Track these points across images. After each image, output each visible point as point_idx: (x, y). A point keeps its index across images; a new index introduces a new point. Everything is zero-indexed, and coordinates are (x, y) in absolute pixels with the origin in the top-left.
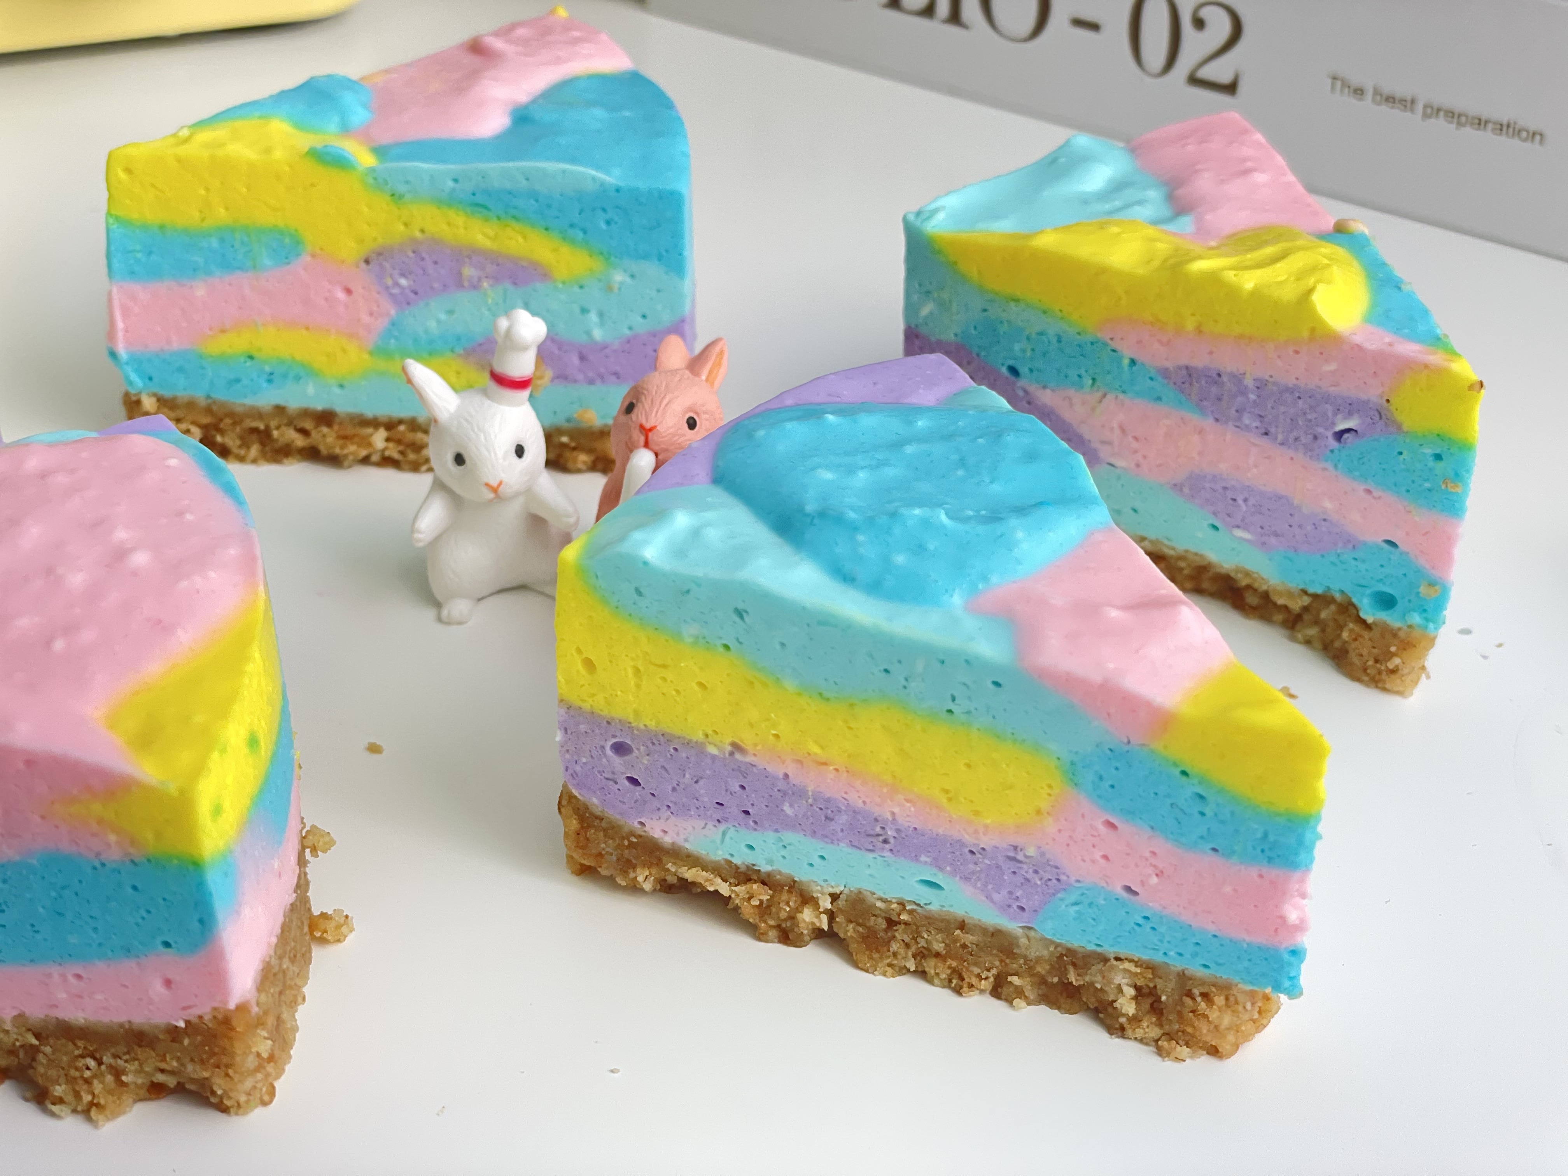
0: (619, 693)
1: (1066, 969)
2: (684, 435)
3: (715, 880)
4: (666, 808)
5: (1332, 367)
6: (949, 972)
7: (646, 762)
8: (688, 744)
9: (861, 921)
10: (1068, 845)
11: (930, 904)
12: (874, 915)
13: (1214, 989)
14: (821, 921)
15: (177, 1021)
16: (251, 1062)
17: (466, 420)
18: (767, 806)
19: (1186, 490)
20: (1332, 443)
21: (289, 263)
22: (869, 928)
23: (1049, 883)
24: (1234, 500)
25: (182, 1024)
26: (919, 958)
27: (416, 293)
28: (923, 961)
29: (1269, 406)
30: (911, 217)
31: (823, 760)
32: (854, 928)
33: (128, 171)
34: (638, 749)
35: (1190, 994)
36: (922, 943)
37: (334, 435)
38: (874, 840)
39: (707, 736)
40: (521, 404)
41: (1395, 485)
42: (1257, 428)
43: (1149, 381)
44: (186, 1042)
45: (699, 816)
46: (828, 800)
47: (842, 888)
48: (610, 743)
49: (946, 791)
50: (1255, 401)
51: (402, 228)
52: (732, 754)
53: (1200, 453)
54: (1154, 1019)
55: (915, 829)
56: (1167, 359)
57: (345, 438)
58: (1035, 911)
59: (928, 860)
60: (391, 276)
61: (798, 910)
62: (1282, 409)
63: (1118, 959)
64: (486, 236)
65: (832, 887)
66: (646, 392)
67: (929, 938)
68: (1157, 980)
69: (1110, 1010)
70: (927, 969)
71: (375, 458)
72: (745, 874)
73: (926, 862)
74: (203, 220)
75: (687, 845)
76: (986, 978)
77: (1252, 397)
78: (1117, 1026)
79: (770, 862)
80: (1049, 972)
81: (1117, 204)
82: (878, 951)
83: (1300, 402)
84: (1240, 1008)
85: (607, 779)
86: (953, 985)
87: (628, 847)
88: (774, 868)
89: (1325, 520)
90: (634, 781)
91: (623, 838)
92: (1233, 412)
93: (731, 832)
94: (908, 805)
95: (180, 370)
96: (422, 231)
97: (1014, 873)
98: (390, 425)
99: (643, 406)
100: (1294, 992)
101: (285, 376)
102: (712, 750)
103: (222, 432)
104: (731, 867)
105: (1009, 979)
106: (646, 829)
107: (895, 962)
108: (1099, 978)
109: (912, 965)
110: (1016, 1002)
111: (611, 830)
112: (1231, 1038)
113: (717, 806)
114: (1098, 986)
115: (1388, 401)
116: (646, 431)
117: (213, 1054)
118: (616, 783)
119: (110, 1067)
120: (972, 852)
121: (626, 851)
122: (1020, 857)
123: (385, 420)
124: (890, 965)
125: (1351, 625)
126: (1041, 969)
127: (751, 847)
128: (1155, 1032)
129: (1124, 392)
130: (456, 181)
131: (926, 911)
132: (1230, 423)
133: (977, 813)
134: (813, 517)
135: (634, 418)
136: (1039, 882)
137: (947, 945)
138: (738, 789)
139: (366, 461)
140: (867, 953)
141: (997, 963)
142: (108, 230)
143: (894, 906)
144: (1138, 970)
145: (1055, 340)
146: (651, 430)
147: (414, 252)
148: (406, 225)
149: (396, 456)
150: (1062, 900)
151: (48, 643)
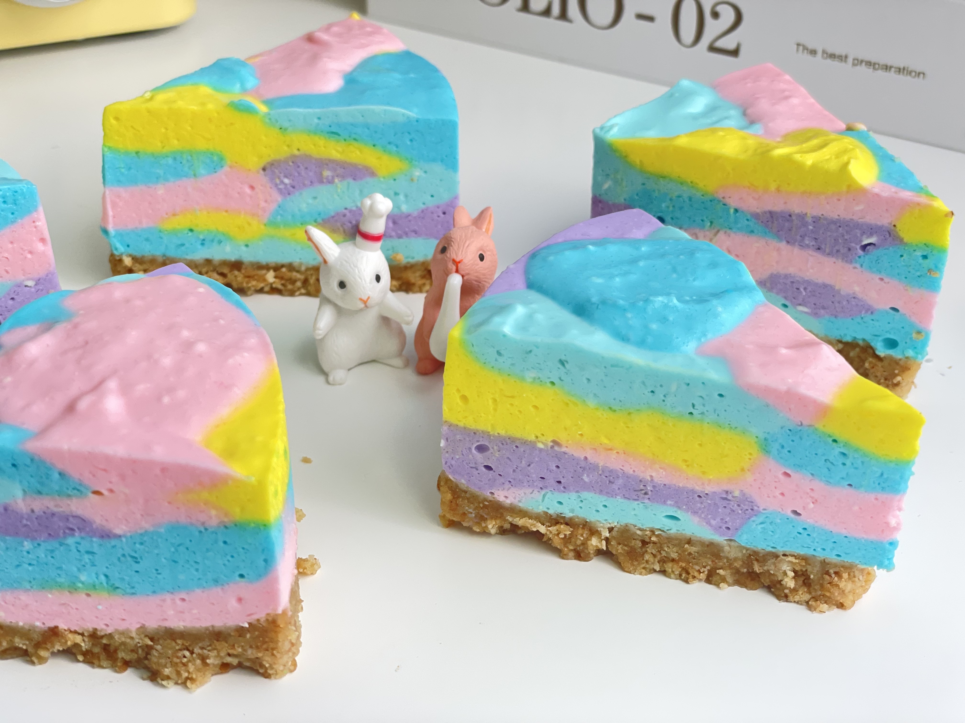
0: (483, 415)
1: (753, 564)
2: (478, 265)
3: (537, 524)
4: (508, 483)
5: (861, 207)
6: (680, 570)
7: (497, 456)
8: (525, 442)
9: (626, 543)
10: (759, 488)
11: (670, 530)
12: (634, 539)
13: (842, 569)
14: (602, 545)
15: (243, 623)
16: (287, 645)
17: (346, 261)
18: (572, 477)
19: (768, 285)
20: (860, 252)
21: (216, 172)
22: (631, 547)
23: (747, 512)
24: (798, 289)
25: (247, 625)
26: (661, 563)
27: (294, 187)
28: (664, 564)
29: (821, 232)
30: (598, 131)
31: (610, 447)
32: (622, 548)
33: (117, 119)
34: (493, 448)
35: (828, 573)
36: (664, 554)
37: (242, 276)
38: (639, 493)
39: (537, 437)
40: (376, 250)
41: (898, 275)
42: (813, 245)
43: (746, 222)
44: (248, 636)
45: (529, 486)
46: (611, 471)
47: (616, 524)
48: (475, 445)
49: (686, 461)
50: (812, 230)
51: (286, 148)
52: (552, 447)
53: (777, 262)
54: (806, 590)
55: (665, 485)
56: (757, 208)
57: (249, 277)
58: (737, 529)
59: (672, 503)
60: (279, 178)
61: (588, 539)
62: (829, 233)
63: (784, 555)
64: (337, 151)
65: (610, 524)
66: (453, 240)
67: (669, 551)
68: (808, 567)
69: (778, 586)
70: (667, 569)
71: (267, 289)
72: (555, 519)
73: (670, 505)
74: (163, 147)
75: (520, 505)
76: (703, 572)
77: (811, 227)
78: (783, 595)
79: (572, 511)
80: (742, 566)
81: (714, 119)
82: (637, 561)
83: (840, 229)
84: (856, 579)
85: (471, 467)
86: (683, 577)
87: (482, 508)
88: (574, 514)
89: (854, 298)
90: (488, 468)
91: (479, 503)
92: (798, 238)
93: (549, 495)
94: (662, 471)
95: (147, 240)
96: (299, 150)
97: (725, 507)
98: (277, 268)
99: (453, 249)
100: (889, 567)
101: (212, 241)
102: (540, 445)
104: (546, 515)
105: (718, 571)
106: (496, 496)
107: (647, 566)
108: (773, 567)
109: (657, 567)
110: (722, 585)
111: (473, 499)
112: (851, 597)
113: (540, 479)
114: (772, 572)
115: (895, 226)
116: (456, 263)
117: (264, 642)
118: (477, 469)
119: (199, 654)
120: (699, 496)
121: (481, 511)
122: (730, 497)
123: (273, 265)
124: (644, 568)
125: (871, 359)
126: (737, 564)
127: (560, 503)
128: (807, 597)
129: (730, 229)
130: (319, 118)
131: (667, 534)
132: (797, 244)
133: (704, 473)
134: (598, 305)
135: (448, 255)
136: (740, 512)
137: (679, 554)
138: (554, 468)
139: (261, 291)
140: (630, 562)
141: (710, 563)
142: (103, 156)
143: (648, 533)
144: (797, 561)
145: (687, 200)
146: (459, 262)
147: (293, 162)
148: (288, 146)
149: (280, 287)
150: (754, 521)
151: (159, 399)
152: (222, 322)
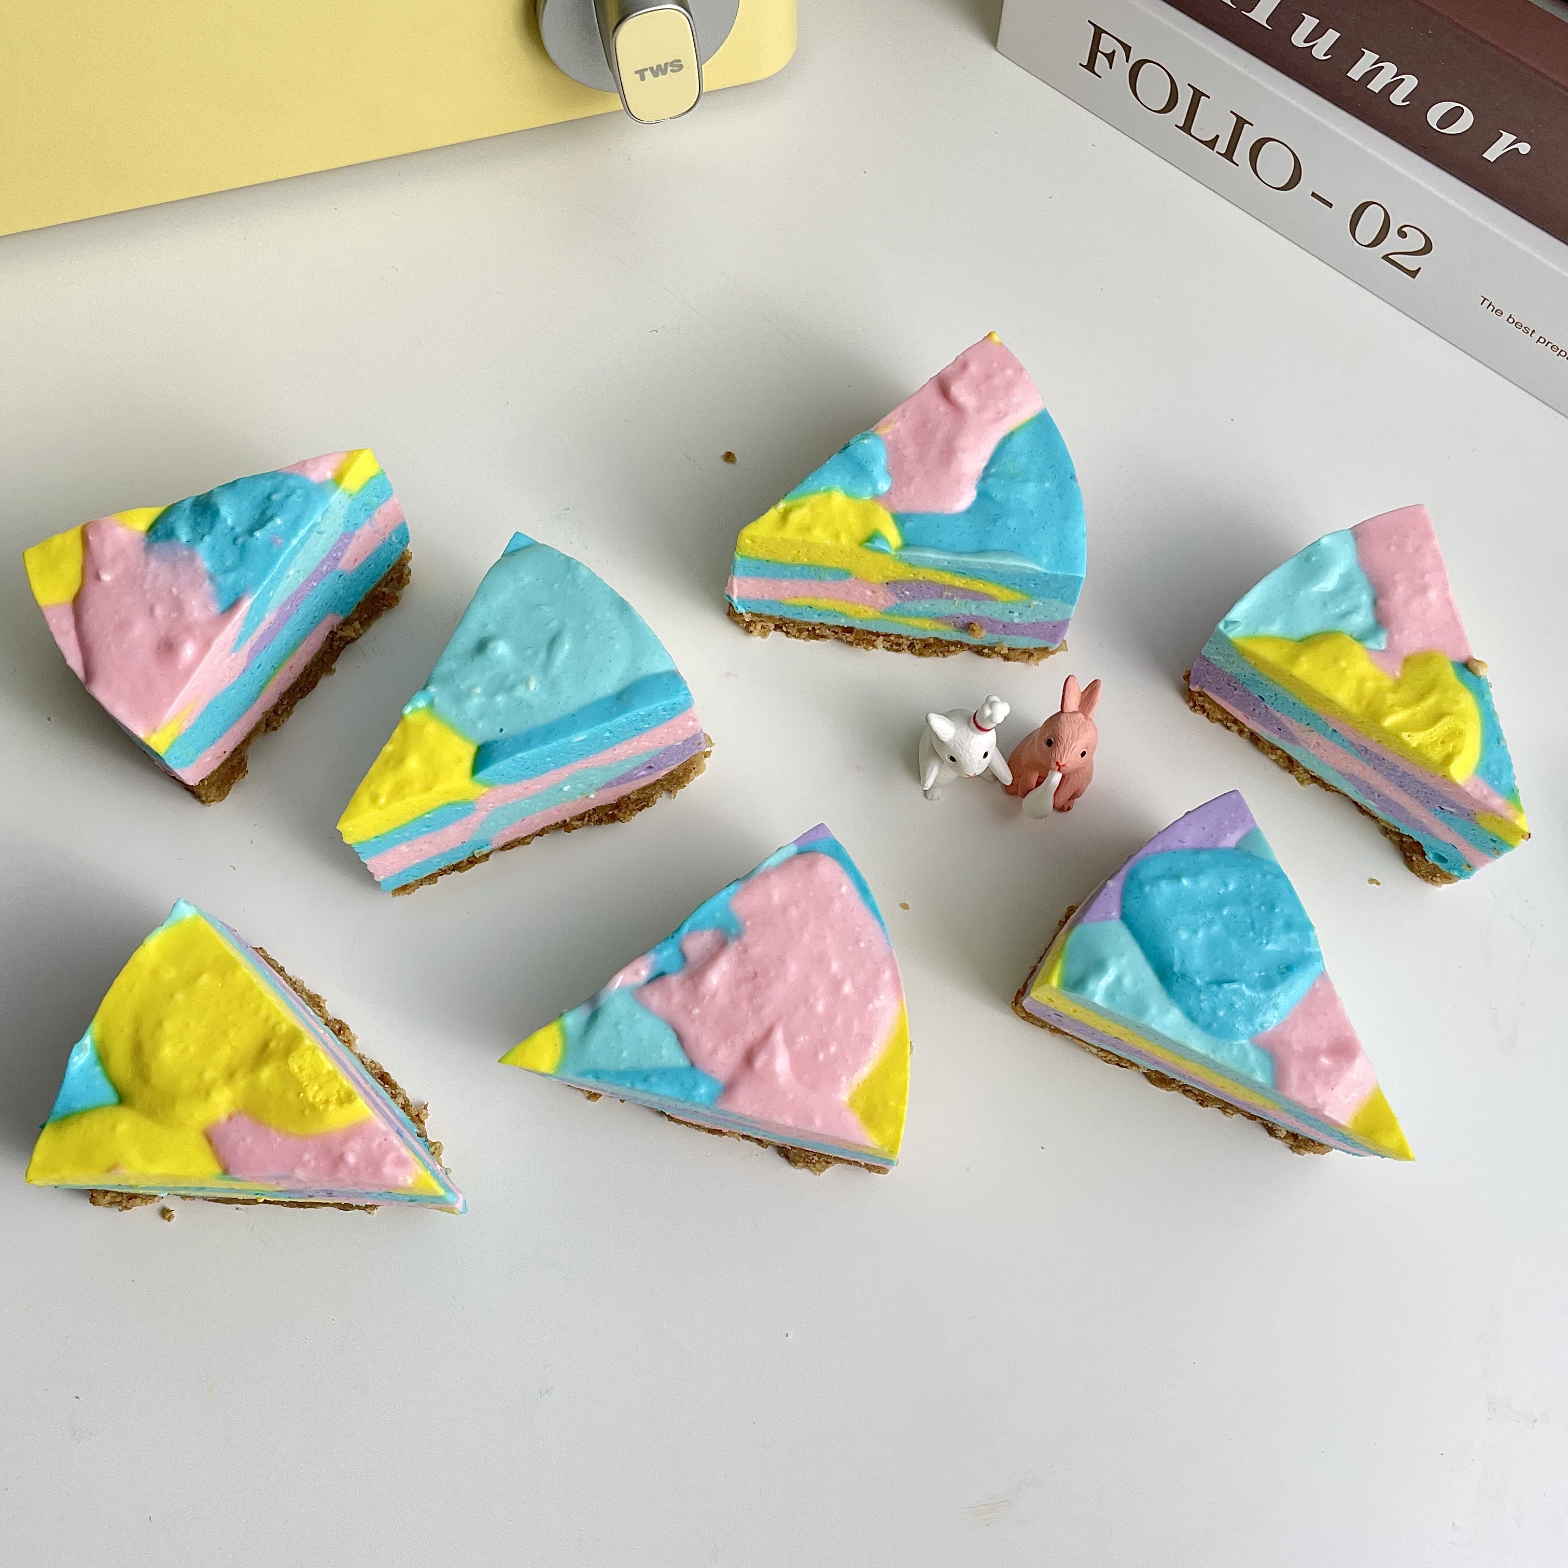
2: (1079, 759)
8: (1094, 1028)
17: (960, 745)
19: (1347, 776)
20: (1437, 809)
21: (841, 580)
24: (1373, 792)
26: (1184, 1092)
29: (1407, 781)
35: (1307, 1141)
39: (1104, 1031)
40: (989, 737)
41: (1465, 835)
42: (1397, 783)
43: (1341, 740)
51: (912, 575)
53: (1360, 772)
56: (1355, 740)
57: (859, 637)
60: (901, 590)
62: (1414, 785)
64: (961, 582)
67: (1187, 1089)
77: (1399, 774)
78: (1275, 1136)
83: (1426, 790)
89: (1420, 822)
96: (924, 578)
98: (886, 635)
101: (828, 614)
103: (788, 627)
115: (1475, 814)
116: (1059, 765)
123: (884, 633)
125: (1418, 854)
128: (1290, 1144)
129: (1324, 736)
130: (949, 563)
132: (1382, 774)
134: (1178, 977)
135: (1053, 755)
145: (1291, 703)
146: (1062, 766)
148: (915, 575)
149: (889, 646)
151: (816, 1055)
152: (862, 945)
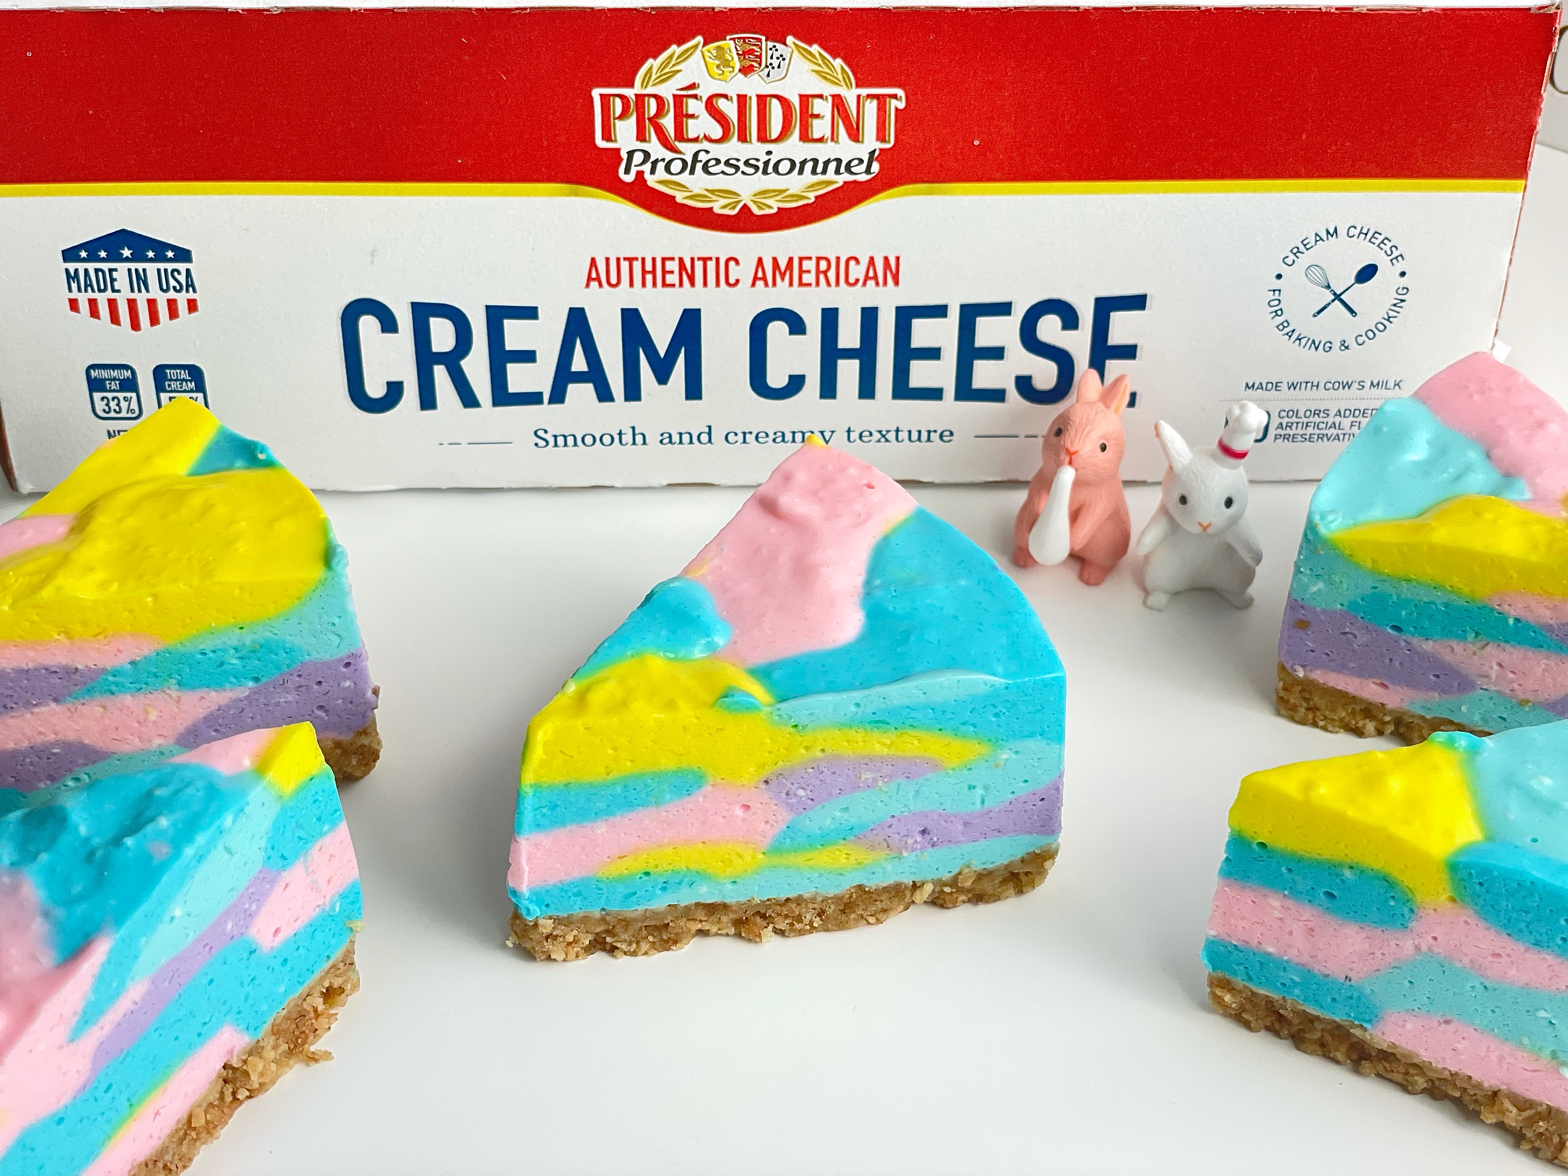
21: (690, 795)
27: (813, 800)
51: (804, 752)
64: (884, 744)
74: (608, 774)
95: (578, 894)
96: (823, 750)
101: (680, 883)
103: (614, 936)
130: (858, 705)
147: (813, 768)
148: (807, 748)
